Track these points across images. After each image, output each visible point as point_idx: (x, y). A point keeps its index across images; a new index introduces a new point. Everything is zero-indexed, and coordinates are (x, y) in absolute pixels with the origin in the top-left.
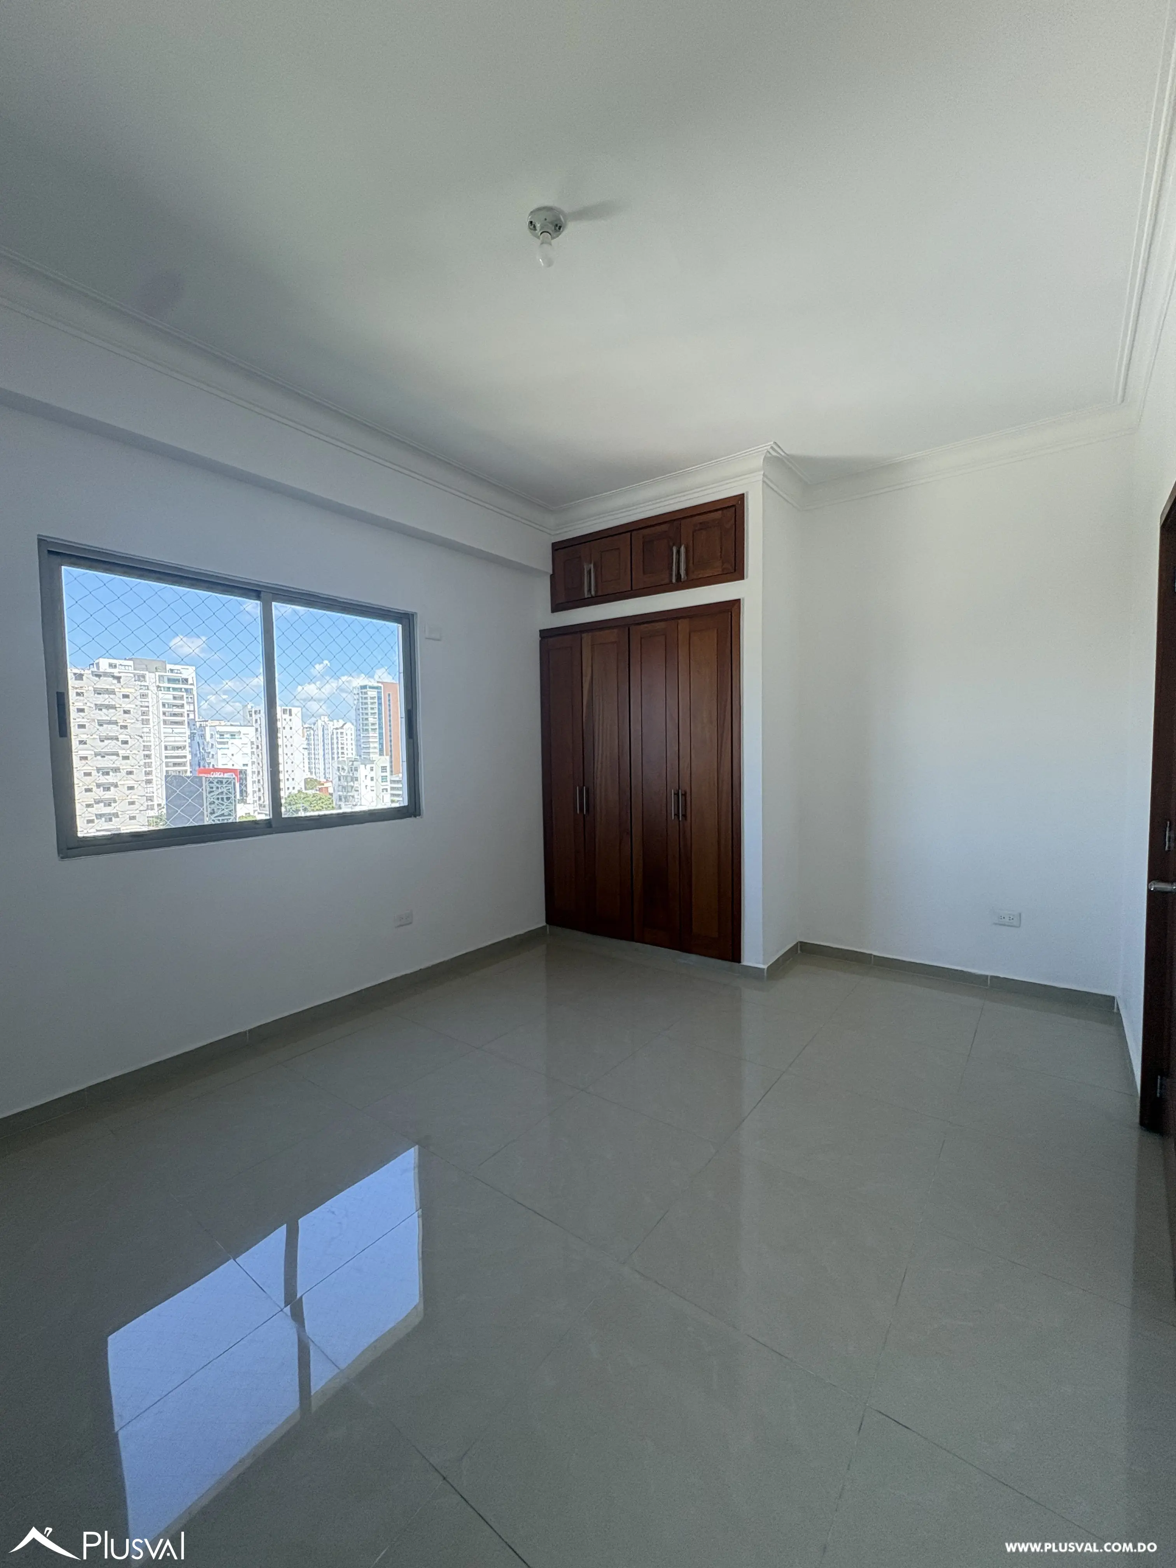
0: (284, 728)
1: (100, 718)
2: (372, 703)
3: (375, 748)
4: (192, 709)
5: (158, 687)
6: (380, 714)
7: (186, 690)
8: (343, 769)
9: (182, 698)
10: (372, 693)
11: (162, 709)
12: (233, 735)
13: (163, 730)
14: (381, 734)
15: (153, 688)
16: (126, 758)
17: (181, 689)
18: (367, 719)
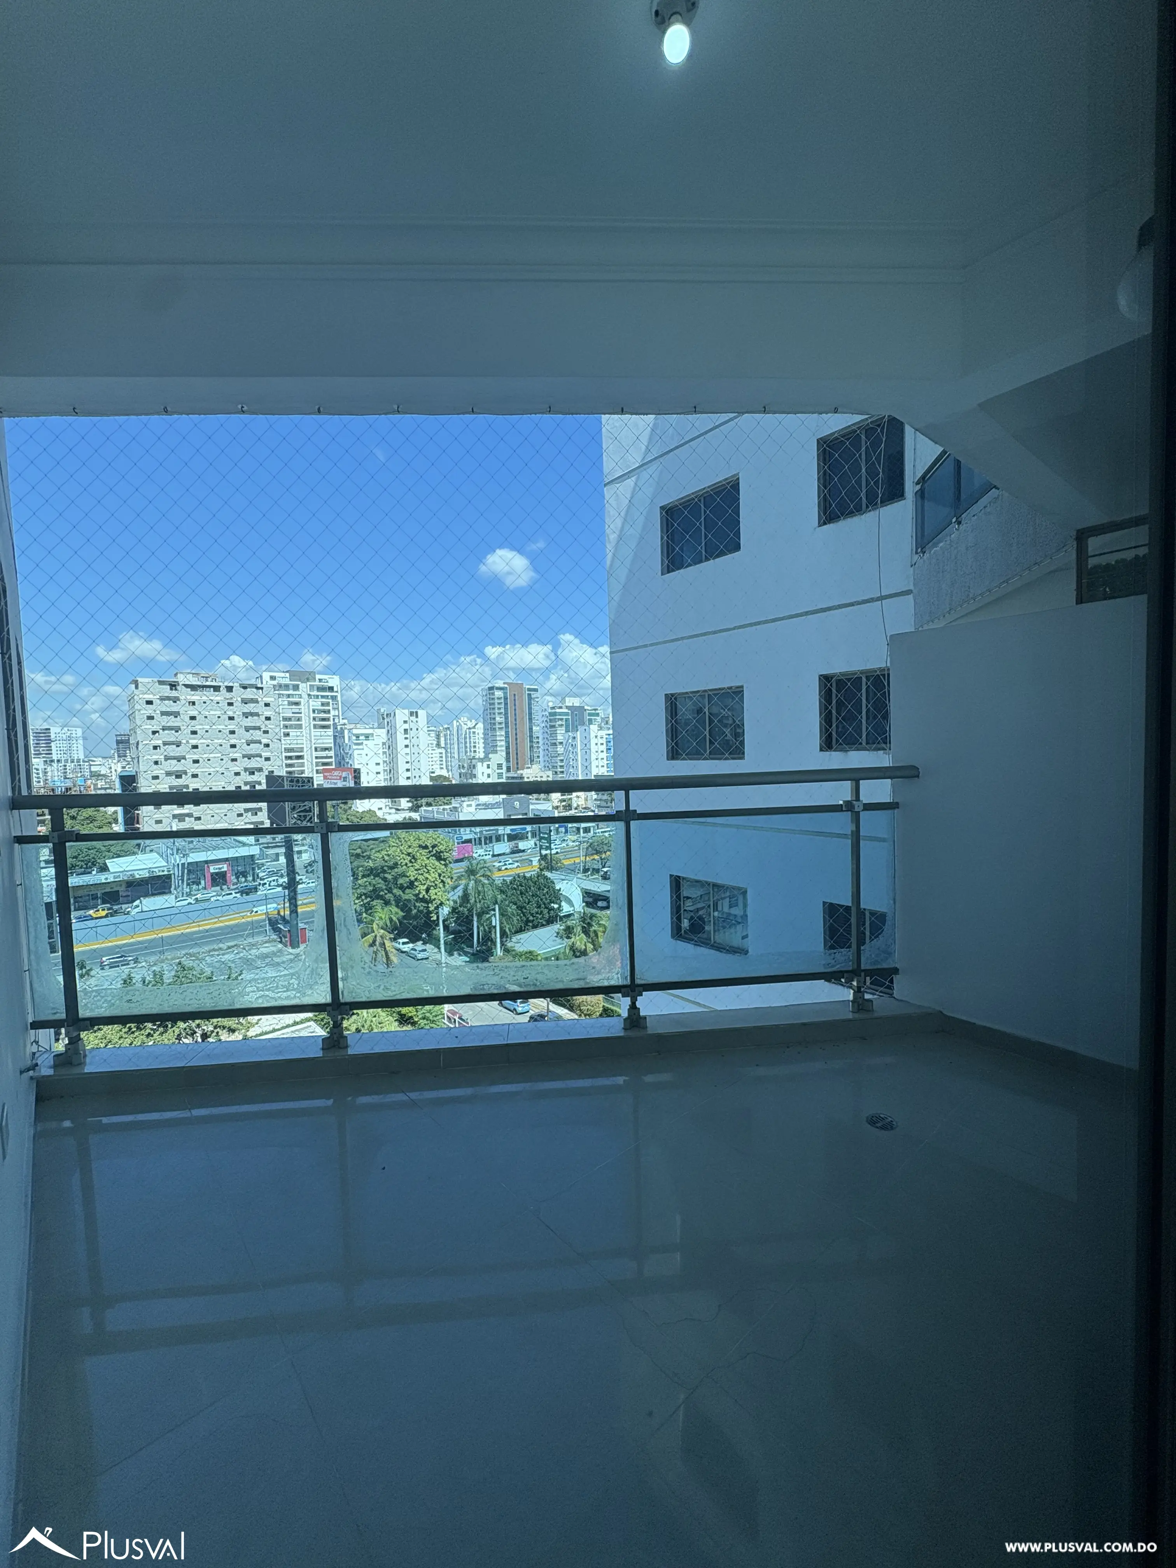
0: (411, 729)
1: (246, 725)
2: (499, 704)
3: (501, 746)
4: (337, 714)
5: (309, 695)
6: (506, 714)
7: (332, 697)
8: (463, 766)
9: (328, 704)
10: (499, 694)
11: (312, 715)
12: (367, 737)
13: (313, 734)
14: (507, 733)
15: (305, 696)
16: (267, 759)
17: (328, 696)
18: (494, 719)
